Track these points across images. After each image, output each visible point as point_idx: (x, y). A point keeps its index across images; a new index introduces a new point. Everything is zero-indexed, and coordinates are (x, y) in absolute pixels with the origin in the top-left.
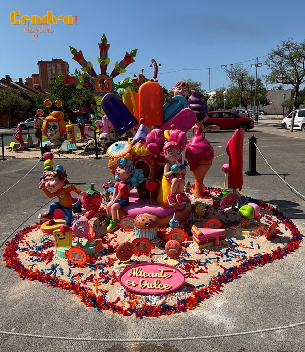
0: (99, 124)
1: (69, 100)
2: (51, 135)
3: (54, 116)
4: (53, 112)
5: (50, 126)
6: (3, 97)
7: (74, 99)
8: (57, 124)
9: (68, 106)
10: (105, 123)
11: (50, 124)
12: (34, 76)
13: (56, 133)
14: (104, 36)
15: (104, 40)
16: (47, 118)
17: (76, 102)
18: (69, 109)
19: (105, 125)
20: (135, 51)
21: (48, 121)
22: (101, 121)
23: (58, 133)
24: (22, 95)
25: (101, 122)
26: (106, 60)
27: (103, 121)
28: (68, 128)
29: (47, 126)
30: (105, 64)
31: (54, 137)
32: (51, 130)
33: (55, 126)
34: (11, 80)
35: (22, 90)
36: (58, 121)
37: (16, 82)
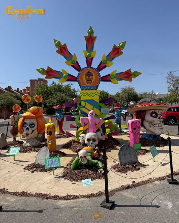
0: (85, 121)
1: (47, 99)
2: (27, 134)
3: (32, 113)
4: (32, 108)
5: (26, 123)
6: (2, 98)
7: (51, 99)
8: (34, 121)
9: (46, 104)
10: (91, 120)
11: (28, 121)
12: (27, 87)
13: (33, 131)
14: (91, 28)
15: (91, 33)
16: (24, 114)
17: (52, 101)
18: (47, 106)
19: (92, 122)
20: (124, 43)
21: (25, 118)
22: (87, 117)
23: (36, 132)
24: (16, 97)
25: (87, 119)
26: (92, 53)
27: (89, 118)
28: (48, 127)
29: (23, 124)
30: (91, 57)
31: (30, 136)
32: (28, 129)
33: (32, 124)
34: (12, 89)
35: (17, 94)
36: (36, 118)
37: (15, 90)
